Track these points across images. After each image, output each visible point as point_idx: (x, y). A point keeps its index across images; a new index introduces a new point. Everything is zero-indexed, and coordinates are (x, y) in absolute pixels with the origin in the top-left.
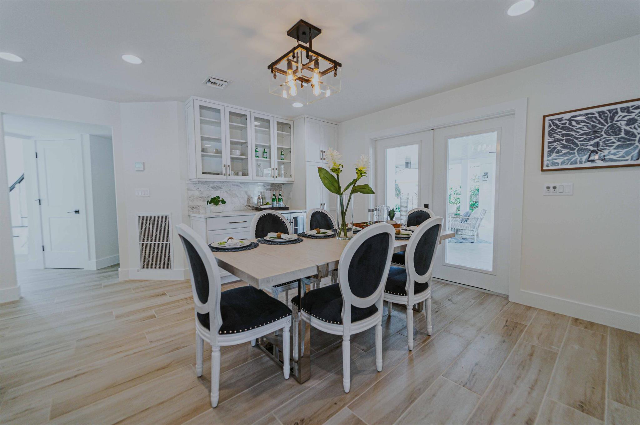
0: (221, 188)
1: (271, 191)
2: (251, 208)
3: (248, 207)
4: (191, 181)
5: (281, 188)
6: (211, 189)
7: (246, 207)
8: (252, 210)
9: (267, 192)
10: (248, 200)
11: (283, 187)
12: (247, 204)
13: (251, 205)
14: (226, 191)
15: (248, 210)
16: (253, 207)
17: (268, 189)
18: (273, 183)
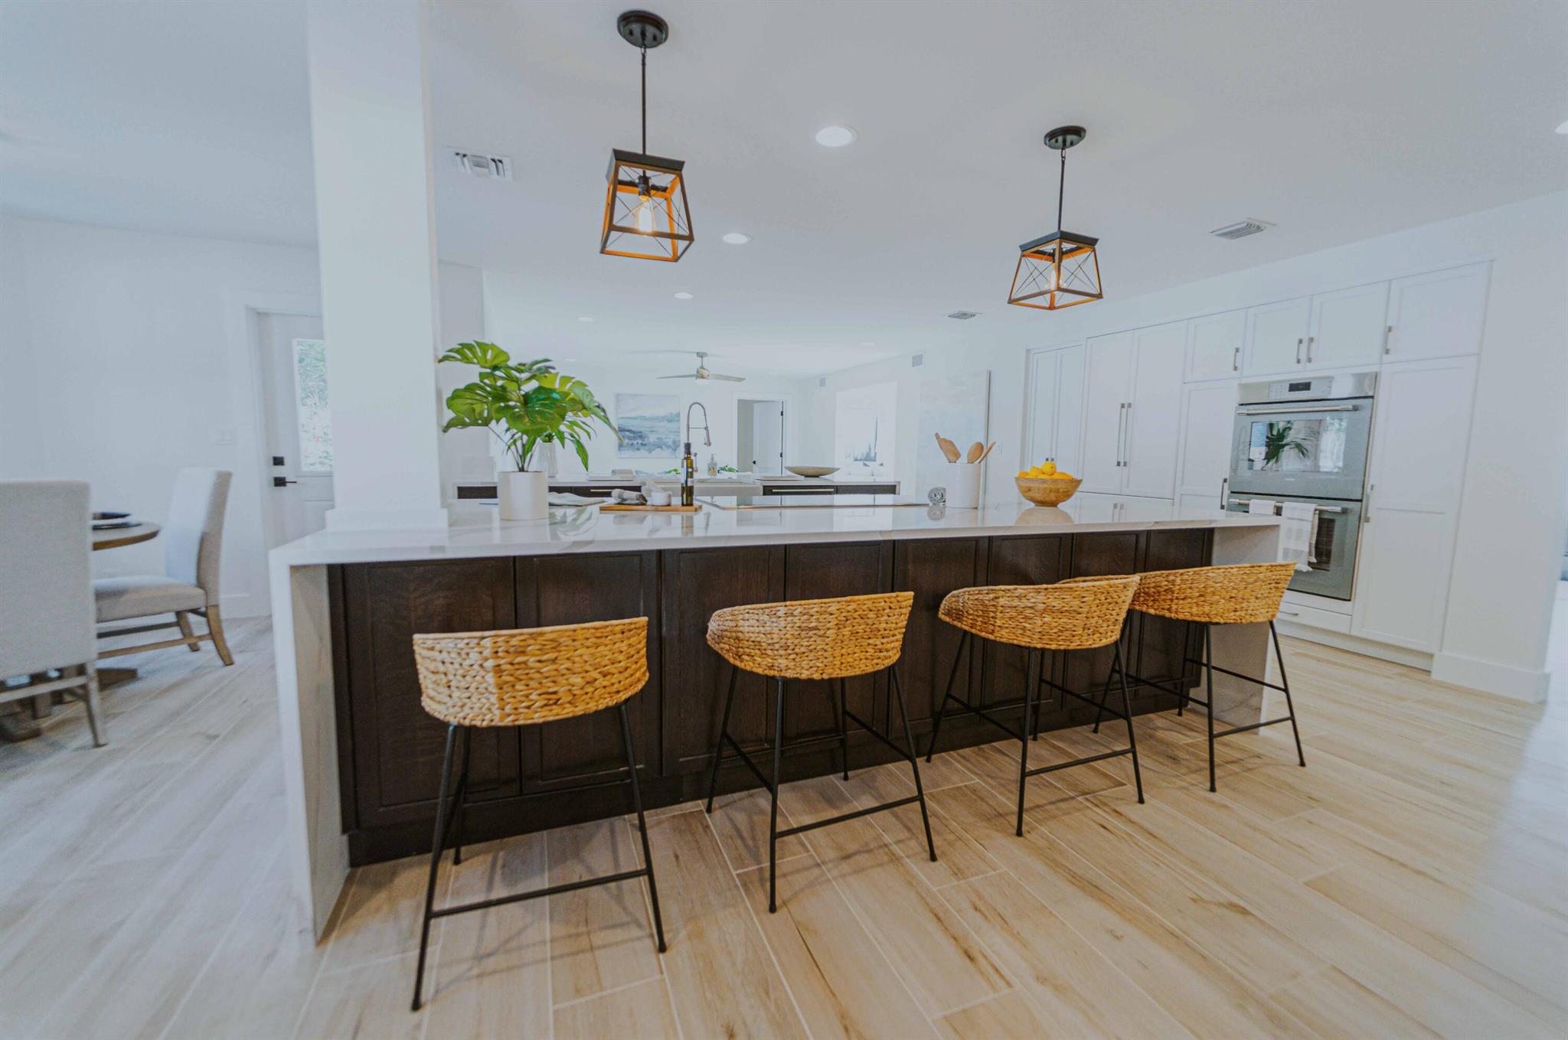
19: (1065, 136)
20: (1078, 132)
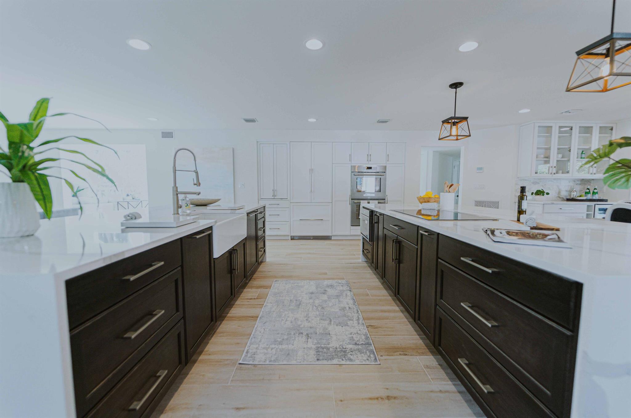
0: (538, 183)
1: (581, 186)
2: (561, 199)
3: (559, 198)
4: (519, 178)
5: (591, 183)
6: (531, 184)
7: (557, 198)
8: (562, 200)
9: (577, 186)
10: (559, 193)
11: (592, 182)
12: (558, 196)
13: (561, 197)
14: (542, 185)
15: (559, 200)
16: (563, 198)
17: (578, 184)
18: (583, 179)
19: (456, 85)
20: (461, 84)
